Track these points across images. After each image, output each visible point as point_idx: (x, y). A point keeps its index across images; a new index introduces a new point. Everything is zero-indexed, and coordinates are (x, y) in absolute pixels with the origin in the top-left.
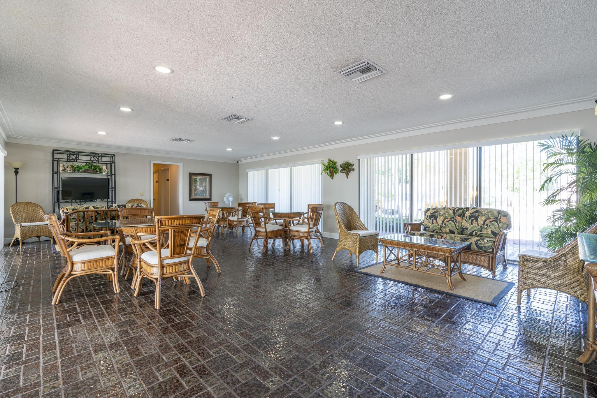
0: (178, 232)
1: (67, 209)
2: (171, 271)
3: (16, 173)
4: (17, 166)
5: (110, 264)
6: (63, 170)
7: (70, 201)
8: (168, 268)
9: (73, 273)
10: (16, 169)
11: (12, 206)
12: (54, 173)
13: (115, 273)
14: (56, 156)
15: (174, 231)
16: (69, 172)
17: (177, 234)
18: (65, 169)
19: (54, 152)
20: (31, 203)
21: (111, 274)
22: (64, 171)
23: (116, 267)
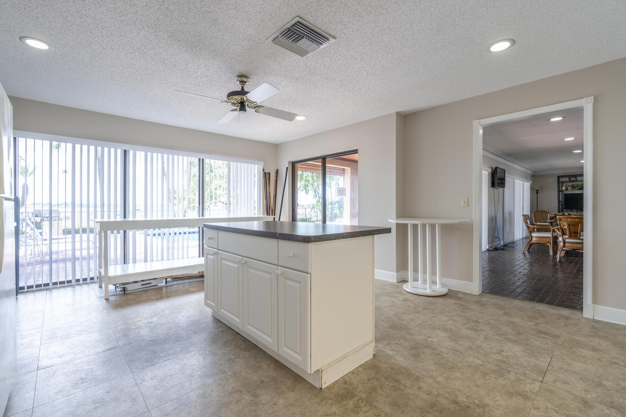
0: (572, 225)
1: (552, 214)
2: (570, 246)
3: (537, 193)
4: (537, 189)
5: (549, 240)
6: (565, 189)
7: (570, 210)
8: (568, 244)
9: (532, 241)
10: (537, 191)
11: (534, 213)
12: (559, 191)
13: (551, 245)
14: (561, 179)
15: (569, 224)
16: (569, 190)
17: (571, 226)
18: (567, 188)
19: (559, 177)
20: (545, 211)
21: (549, 246)
22: (567, 189)
23: (551, 242)
